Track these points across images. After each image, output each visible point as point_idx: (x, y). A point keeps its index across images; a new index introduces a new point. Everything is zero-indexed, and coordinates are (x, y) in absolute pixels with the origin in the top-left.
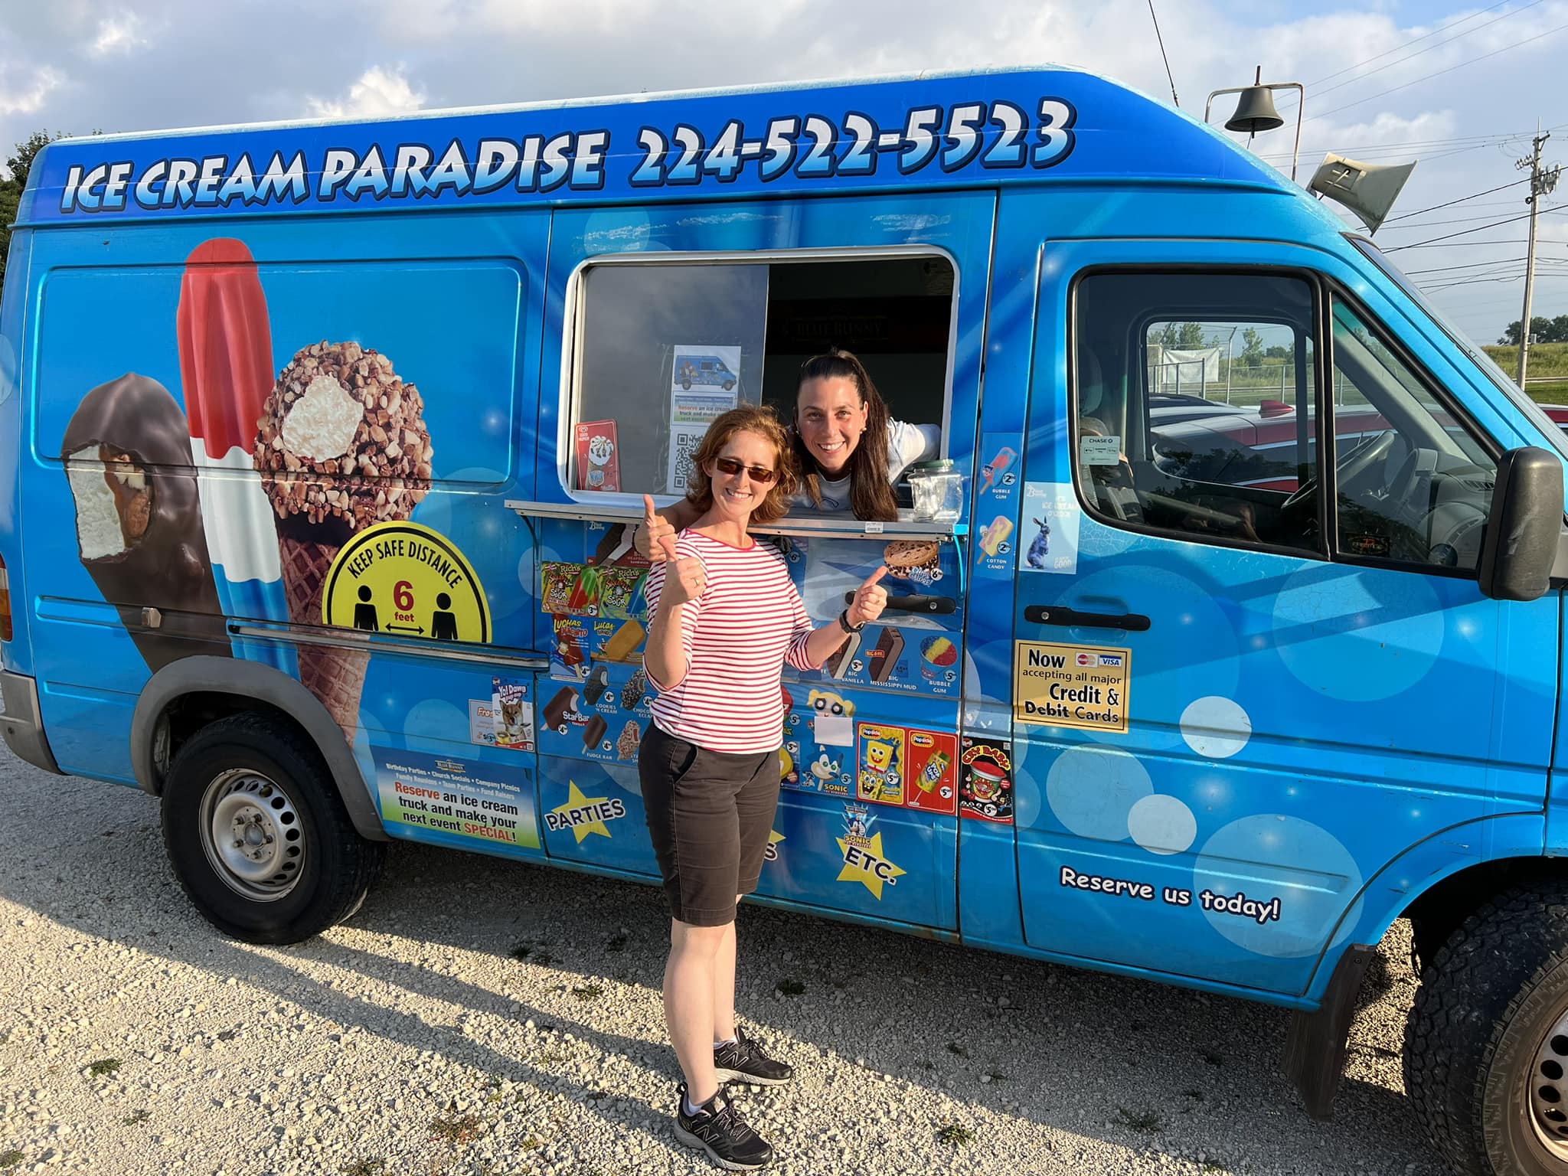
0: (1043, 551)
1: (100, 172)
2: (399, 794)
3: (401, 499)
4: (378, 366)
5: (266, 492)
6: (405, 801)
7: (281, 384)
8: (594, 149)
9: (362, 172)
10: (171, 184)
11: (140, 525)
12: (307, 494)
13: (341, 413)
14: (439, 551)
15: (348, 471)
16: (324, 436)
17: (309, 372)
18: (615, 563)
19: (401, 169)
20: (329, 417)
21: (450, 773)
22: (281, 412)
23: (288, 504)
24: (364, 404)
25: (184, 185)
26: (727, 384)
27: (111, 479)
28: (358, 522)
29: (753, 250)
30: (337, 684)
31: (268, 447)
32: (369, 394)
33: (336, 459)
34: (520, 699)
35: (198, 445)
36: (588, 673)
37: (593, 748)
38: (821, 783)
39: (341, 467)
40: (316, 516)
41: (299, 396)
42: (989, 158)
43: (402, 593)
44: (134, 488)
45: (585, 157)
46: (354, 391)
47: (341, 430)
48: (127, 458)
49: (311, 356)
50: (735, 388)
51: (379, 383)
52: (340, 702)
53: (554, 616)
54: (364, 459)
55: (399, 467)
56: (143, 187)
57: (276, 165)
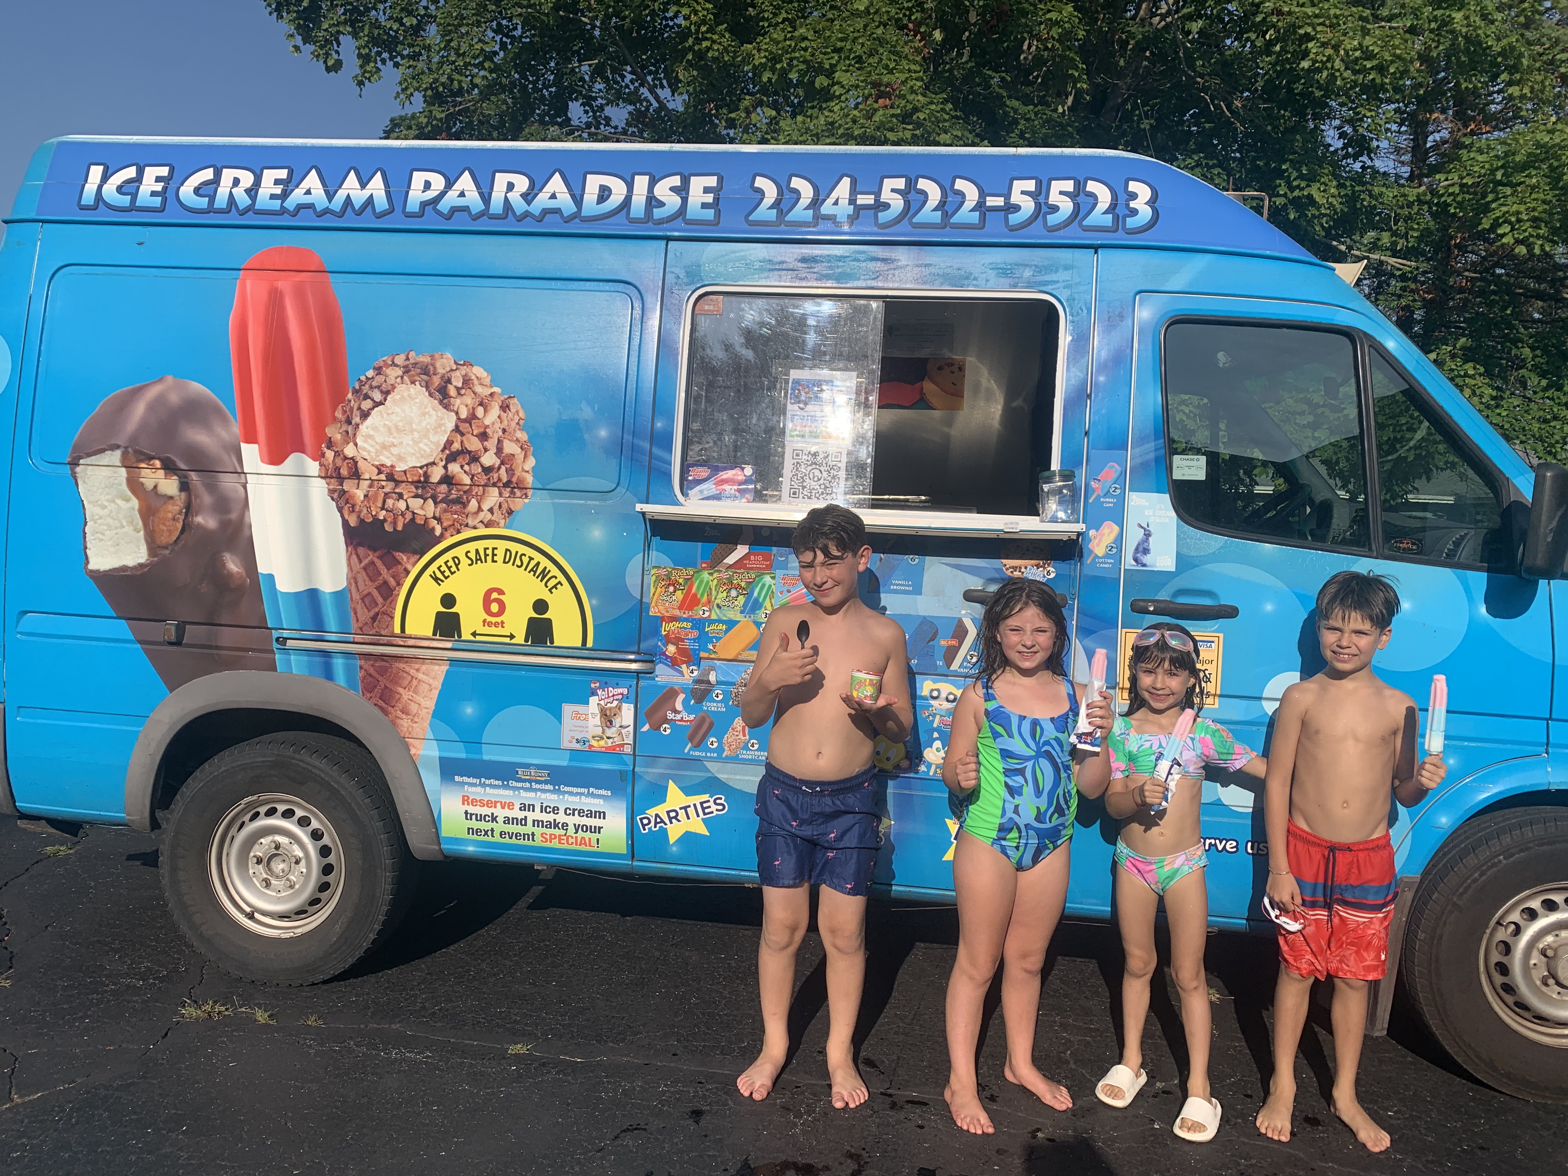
0: (1146, 551)
1: (129, 172)
2: (466, 807)
3: (497, 507)
4: (473, 377)
5: (333, 499)
6: (471, 815)
7: (356, 392)
8: (708, 190)
9: (452, 194)
10: (223, 191)
11: (169, 532)
12: (384, 502)
13: (428, 422)
14: (538, 557)
15: (435, 479)
16: (408, 445)
17: (391, 380)
18: (730, 567)
19: (498, 193)
20: (414, 426)
21: (530, 781)
22: (356, 419)
23: (360, 512)
24: (457, 413)
25: (239, 192)
27: (135, 485)
28: (445, 529)
30: (406, 695)
32: (463, 405)
33: (421, 467)
34: (621, 701)
35: (251, 453)
36: (696, 673)
37: (697, 746)
38: (933, 767)
39: (426, 475)
40: (395, 523)
41: (378, 404)
42: (1086, 222)
43: (492, 599)
44: (165, 496)
45: (698, 196)
46: (445, 401)
47: (429, 439)
48: (158, 463)
49: (394, 364)
51: (475, 393)
52: (407, 714)
53: (663, 619)
54: (454, 468)
55: (496, 476)
56: (187, 190)
57: (352, 180)
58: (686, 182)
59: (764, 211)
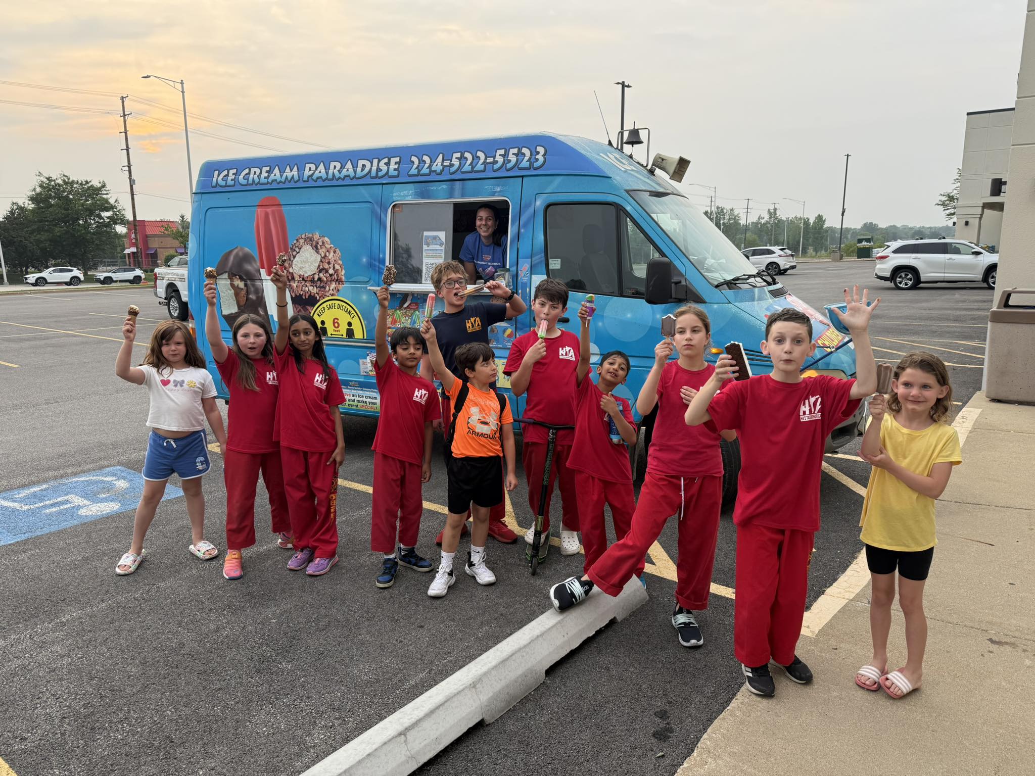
1: (225, 173)
3: (334, 289)
4: (325, 241)
7: (291, 249)
8: (396, 163)
9: (317, 172)
10: (251, 177)
11: (243, 301)
12: (302, 288)
13: (313, 258)
14: (348, 307)
15: (316, 279)
16: (307, 267)
17: (301, 244)
18: (405, 308)
19: (331, 171)
20: (309, 260)
21: (353, 386)
22: (292, 259)
23: (296, 292)
24: (321, 255)
25: (256, 177)
26: (441, 245)
27: (232, 285)
28: (320, 297)
29: (447, 199)
31: (288, 271)
32: (322, 251)
33: (312, 275)
35: (263, 272)
39: (313, 278)
40: (305, 295)
41: (298, 253)
42: (521, 166)
43: (335, 322)
45: (393, 166)
46: (317, 251)
47: (313, 265)
48: (238, 277)
49: (302, 238)
50: (444, 246)
51: (326, 247)
54: (321, 275)
55: (333, 277)
56: (241, 177)
57: (288, 169)
58: (389, 160)
59: (414, 171)
